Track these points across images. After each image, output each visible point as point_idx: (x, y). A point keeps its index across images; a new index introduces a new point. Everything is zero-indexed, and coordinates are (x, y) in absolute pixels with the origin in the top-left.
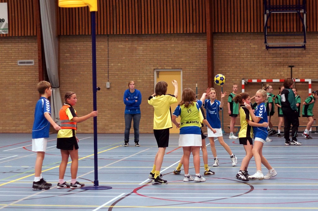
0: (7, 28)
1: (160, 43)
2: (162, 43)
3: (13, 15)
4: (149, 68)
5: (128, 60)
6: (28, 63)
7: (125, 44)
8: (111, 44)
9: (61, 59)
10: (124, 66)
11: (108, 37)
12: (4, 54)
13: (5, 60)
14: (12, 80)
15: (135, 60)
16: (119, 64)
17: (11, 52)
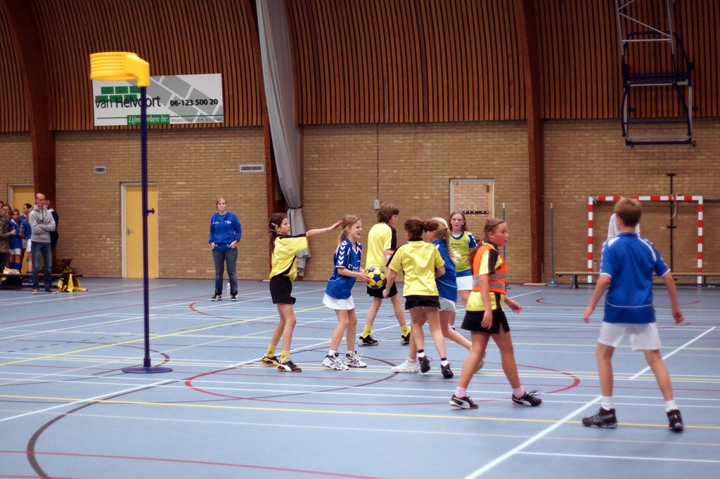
0: (222, 113)
1: (460, 137)
2: (463, 137)
3: (231, 93)
4: (441, 177)
5: (408, 164)
6: (254, 168)
7: (403, 138)
8: (382, 137)
9: (305, 162)
10: (402, 174)
11: (378, 126)
12: (219, 154)
13: (220, 163)
14: (230, 195)
15: (420, 164)
16: (395, 171)
17: (229, 151)
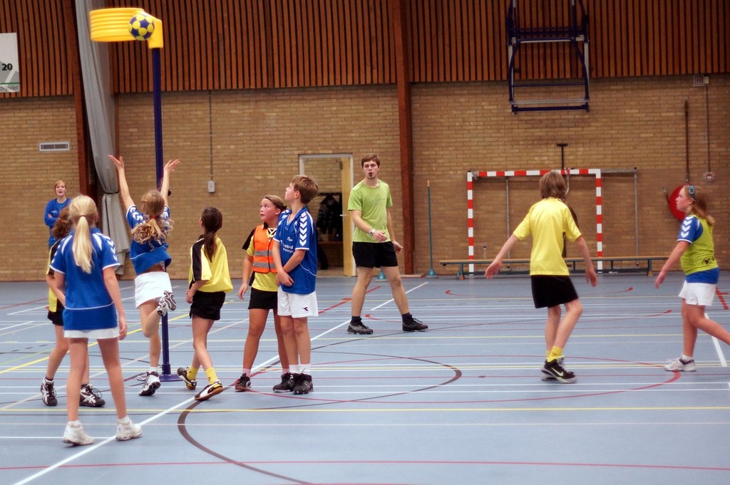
0: (18, 80)
1: (311, 105)
2: (314, 104)
3: (29, 56)
4: (289, 153)
5: (249, 138)
6: (58, 146)
7: (241, 107)
8: (215, 107)
9: (120, 138)
10: (241, 150)
11: (210, 94)
12: (13, 130)
13: (15, 141)
14: (28, 180)
15: (262, 138)
16: (232, 147)
17: (25, 126)
